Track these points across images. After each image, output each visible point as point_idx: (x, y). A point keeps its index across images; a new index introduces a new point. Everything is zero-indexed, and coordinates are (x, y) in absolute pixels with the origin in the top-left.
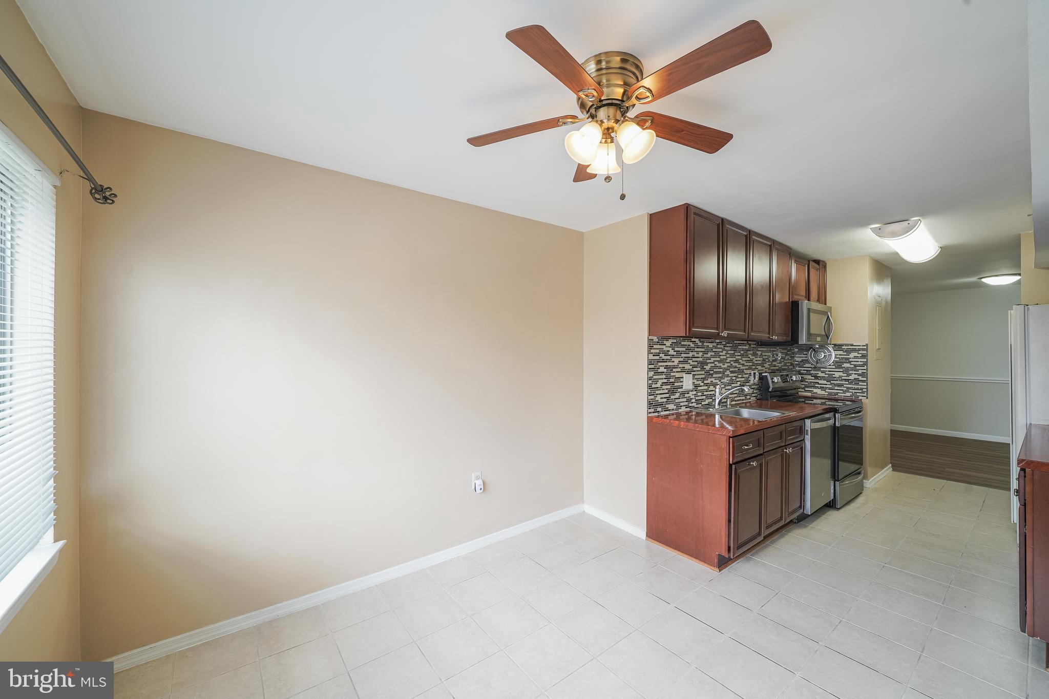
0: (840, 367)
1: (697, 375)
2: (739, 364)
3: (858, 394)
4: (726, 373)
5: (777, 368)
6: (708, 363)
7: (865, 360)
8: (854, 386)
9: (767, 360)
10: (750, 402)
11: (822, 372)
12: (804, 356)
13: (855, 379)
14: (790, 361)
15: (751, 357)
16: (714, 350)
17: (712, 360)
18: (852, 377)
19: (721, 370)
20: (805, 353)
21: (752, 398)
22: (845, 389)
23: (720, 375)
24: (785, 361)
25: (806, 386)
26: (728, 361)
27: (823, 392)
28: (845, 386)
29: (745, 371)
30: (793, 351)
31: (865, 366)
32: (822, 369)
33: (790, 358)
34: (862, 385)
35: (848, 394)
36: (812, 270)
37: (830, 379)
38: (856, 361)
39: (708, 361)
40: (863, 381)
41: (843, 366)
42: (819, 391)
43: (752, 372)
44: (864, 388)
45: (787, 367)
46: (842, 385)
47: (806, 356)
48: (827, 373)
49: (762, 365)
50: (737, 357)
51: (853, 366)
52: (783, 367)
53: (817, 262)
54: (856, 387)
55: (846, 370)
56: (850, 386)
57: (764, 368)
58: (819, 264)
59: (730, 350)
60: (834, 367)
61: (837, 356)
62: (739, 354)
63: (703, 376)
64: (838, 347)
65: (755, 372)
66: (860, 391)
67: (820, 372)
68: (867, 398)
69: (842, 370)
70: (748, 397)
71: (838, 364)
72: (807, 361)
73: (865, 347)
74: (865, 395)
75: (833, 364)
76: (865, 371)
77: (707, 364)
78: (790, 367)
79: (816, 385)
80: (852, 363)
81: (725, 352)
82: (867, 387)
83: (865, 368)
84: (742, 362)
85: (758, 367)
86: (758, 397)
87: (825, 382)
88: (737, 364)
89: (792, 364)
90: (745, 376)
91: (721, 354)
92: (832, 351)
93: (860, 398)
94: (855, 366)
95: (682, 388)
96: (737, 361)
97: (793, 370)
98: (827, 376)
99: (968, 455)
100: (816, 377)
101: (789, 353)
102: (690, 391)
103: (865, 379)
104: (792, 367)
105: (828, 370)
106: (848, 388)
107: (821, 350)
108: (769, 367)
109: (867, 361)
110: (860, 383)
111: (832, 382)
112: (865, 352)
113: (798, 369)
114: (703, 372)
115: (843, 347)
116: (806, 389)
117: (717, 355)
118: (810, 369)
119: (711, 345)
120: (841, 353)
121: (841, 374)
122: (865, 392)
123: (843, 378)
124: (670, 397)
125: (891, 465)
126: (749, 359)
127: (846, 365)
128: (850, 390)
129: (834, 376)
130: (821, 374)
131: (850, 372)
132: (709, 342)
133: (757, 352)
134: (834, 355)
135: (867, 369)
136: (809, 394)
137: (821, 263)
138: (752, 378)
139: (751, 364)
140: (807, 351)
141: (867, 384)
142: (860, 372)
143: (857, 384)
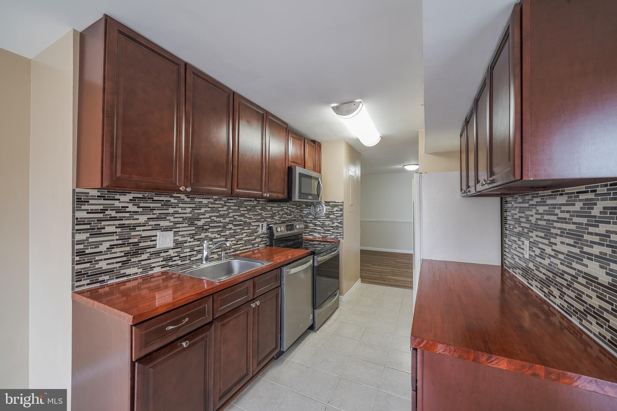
0: (328, 217)
1: (182, 231)
2: (246, 217)
3: (338, 236)
4: (227, 227)
5: (288, 219)
6: (202, 218)
7: (342, 213)
8: (336, 231)
9: (277, 214)
10: (258, 249)
11: (319, 221)
12: (308, 210)
13: (337, 226)
14: (299, 214)
15: (260, 212)
16: (210, 206)
17: (207, 215)
18: (335, 225)
19: (221, 224)
20: (309, 208)
21: (260, 246)
22: (331, 233)
23: (220, 229)
24: (295, 214)
25: (310, 232)
26: (231, 215)
27: (319, 236)
28: (331, 231)
29: (252, 223)
30: (301, 206)
31: (342, 217)
32: (319, 219)
33: (299, 212)
34: (340, 230)
35: (333, 237)
36: (307, 145)
37: (323, 226)
38: (337, 214)
39: (201, 217)
40: (341, 227)
41: (330, 217)
42: (317, 235)
43: (261, 224)
44: (341, 232)
45: (296, 218)
46: (329, 230)
47: (310, 210)
48: (321, 222)
49: (272, 217)
50: (242, 212)
51: (335, 217)
52: (292, 219)
53: (314, 142)
54: (337, 231)
55: (332, 220)
56: (334, 231)
57: (274, 220)
58: (315, 144)
59: (233, 206)
60: (325, 218)
61: (327, 210)
62: (246, 209)
63: (194, 232)
64: (327, 203)
65: (263, 223)
66: (339, 234)
67: (317, 221)
68: (343, 239)
69: (329, 220)
70: (256, 245)
71: (327, 216)
72: (311, 214)
73: (342, 204)
74: (342, 237)
75: (324, 215)
76: (342, 220)
77: (199, 220)
78: (299, 218)
79: (316, 231)
80: (335, 215)
81: (225, 208)
82: (343, 232)
83: (342, 218)
84: (248, 216)
85: (267, 219)
86: (267, 244)
87: (320, 228)
88: (242, 219)
89: (301, 216)
90: (251, 228)
91: (219, 209)
92: (324, 206)
93: (339, 239)
94: (337, 217)
95: (155, 247)
96: (242, 215)
97: (302, 220)
98: (321, 224)
99: (399, 264)
100: (316, 225)
101: (298, 208)
102: (170, 249)
103: (342, 226)
104: (301, 218)
105: (322, 220)
106: (333, 233)
107: (318, 206)
108: (279, 219)
109: (343, 214)
110: (339, 229)
111: (324, 228)
112: (342, 207)
113: (305, 219)
114: (194, 228)
115: (330, 204)
116: (310, 234)
117: (213, 210)
118: (312, 219)
119: (205, 201)
120: (329, 207)
121: (329, 222)
122: (342, 234)
123: (330, 225)
124: (130, 260)
125: (360, 279)
126: (257, 213)
127: (332, 216)
128: (334, 234)
129: (325, 224)
130: (318, 223)
131: (334, 221)
132: (202, 198)
133: (267, 208)
134: (325, 209)
135: (343, 219)
136: (311, 237)
137: (316, 143)
138: (260, 229)
139: (260, 217)
140: (310, 206)
141: (343, 229)
142: (339, 221)
143: (337, 229)
